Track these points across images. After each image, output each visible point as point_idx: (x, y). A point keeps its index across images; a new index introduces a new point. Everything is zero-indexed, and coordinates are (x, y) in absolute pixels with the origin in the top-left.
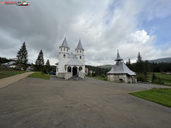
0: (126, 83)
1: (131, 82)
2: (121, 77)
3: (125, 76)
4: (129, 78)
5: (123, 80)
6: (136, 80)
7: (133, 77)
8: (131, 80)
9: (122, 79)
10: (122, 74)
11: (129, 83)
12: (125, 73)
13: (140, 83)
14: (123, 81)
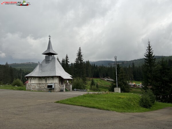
0: (57, 92)
1: (64, 90)
2: (50, 82)
3: (56, 81)
4: (62, 84)
5: (53, 87)
6: (71, 86)
7: (68, 82)
8: (64, 87)
9: (51, 86)
10: (53, 77)
11: (62, 91)
12: (57, 75)
13: (76, 91)
14: (53, 89)
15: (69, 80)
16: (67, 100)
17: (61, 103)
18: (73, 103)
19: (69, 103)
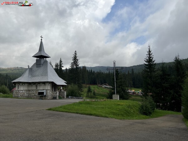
0: (49, 99)
1: (58, 98)
2: (41, 88)
3: (49, 87)
4: (55, 91)
5: (45, 94)
6: (65, 93)
7: (62, 88)
8: (58, 94)
9: (43, 93)
10: (44, 83)
11: (54, 98)
12: (49, 81)
13: (71, 98)
14: (45, 96)
15: (62, 86)
16: (61, 107)
17: (54, 110)
18: (67, 110)
19: (63, 110)
